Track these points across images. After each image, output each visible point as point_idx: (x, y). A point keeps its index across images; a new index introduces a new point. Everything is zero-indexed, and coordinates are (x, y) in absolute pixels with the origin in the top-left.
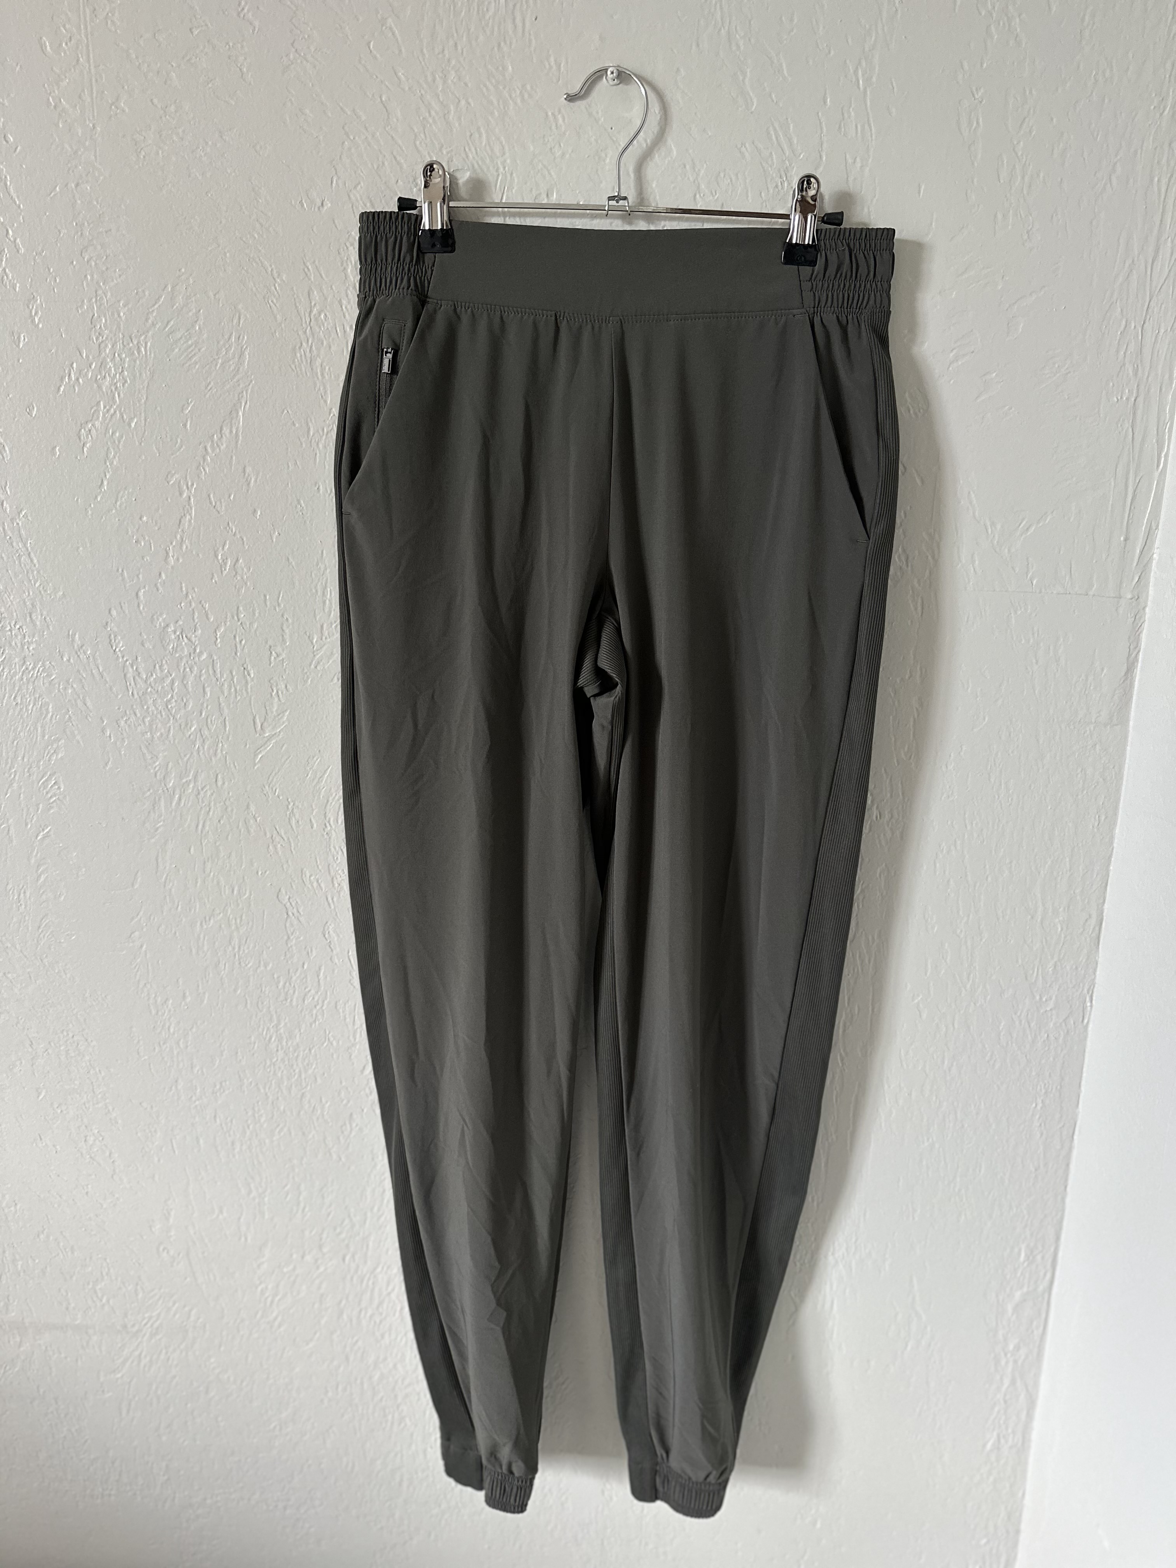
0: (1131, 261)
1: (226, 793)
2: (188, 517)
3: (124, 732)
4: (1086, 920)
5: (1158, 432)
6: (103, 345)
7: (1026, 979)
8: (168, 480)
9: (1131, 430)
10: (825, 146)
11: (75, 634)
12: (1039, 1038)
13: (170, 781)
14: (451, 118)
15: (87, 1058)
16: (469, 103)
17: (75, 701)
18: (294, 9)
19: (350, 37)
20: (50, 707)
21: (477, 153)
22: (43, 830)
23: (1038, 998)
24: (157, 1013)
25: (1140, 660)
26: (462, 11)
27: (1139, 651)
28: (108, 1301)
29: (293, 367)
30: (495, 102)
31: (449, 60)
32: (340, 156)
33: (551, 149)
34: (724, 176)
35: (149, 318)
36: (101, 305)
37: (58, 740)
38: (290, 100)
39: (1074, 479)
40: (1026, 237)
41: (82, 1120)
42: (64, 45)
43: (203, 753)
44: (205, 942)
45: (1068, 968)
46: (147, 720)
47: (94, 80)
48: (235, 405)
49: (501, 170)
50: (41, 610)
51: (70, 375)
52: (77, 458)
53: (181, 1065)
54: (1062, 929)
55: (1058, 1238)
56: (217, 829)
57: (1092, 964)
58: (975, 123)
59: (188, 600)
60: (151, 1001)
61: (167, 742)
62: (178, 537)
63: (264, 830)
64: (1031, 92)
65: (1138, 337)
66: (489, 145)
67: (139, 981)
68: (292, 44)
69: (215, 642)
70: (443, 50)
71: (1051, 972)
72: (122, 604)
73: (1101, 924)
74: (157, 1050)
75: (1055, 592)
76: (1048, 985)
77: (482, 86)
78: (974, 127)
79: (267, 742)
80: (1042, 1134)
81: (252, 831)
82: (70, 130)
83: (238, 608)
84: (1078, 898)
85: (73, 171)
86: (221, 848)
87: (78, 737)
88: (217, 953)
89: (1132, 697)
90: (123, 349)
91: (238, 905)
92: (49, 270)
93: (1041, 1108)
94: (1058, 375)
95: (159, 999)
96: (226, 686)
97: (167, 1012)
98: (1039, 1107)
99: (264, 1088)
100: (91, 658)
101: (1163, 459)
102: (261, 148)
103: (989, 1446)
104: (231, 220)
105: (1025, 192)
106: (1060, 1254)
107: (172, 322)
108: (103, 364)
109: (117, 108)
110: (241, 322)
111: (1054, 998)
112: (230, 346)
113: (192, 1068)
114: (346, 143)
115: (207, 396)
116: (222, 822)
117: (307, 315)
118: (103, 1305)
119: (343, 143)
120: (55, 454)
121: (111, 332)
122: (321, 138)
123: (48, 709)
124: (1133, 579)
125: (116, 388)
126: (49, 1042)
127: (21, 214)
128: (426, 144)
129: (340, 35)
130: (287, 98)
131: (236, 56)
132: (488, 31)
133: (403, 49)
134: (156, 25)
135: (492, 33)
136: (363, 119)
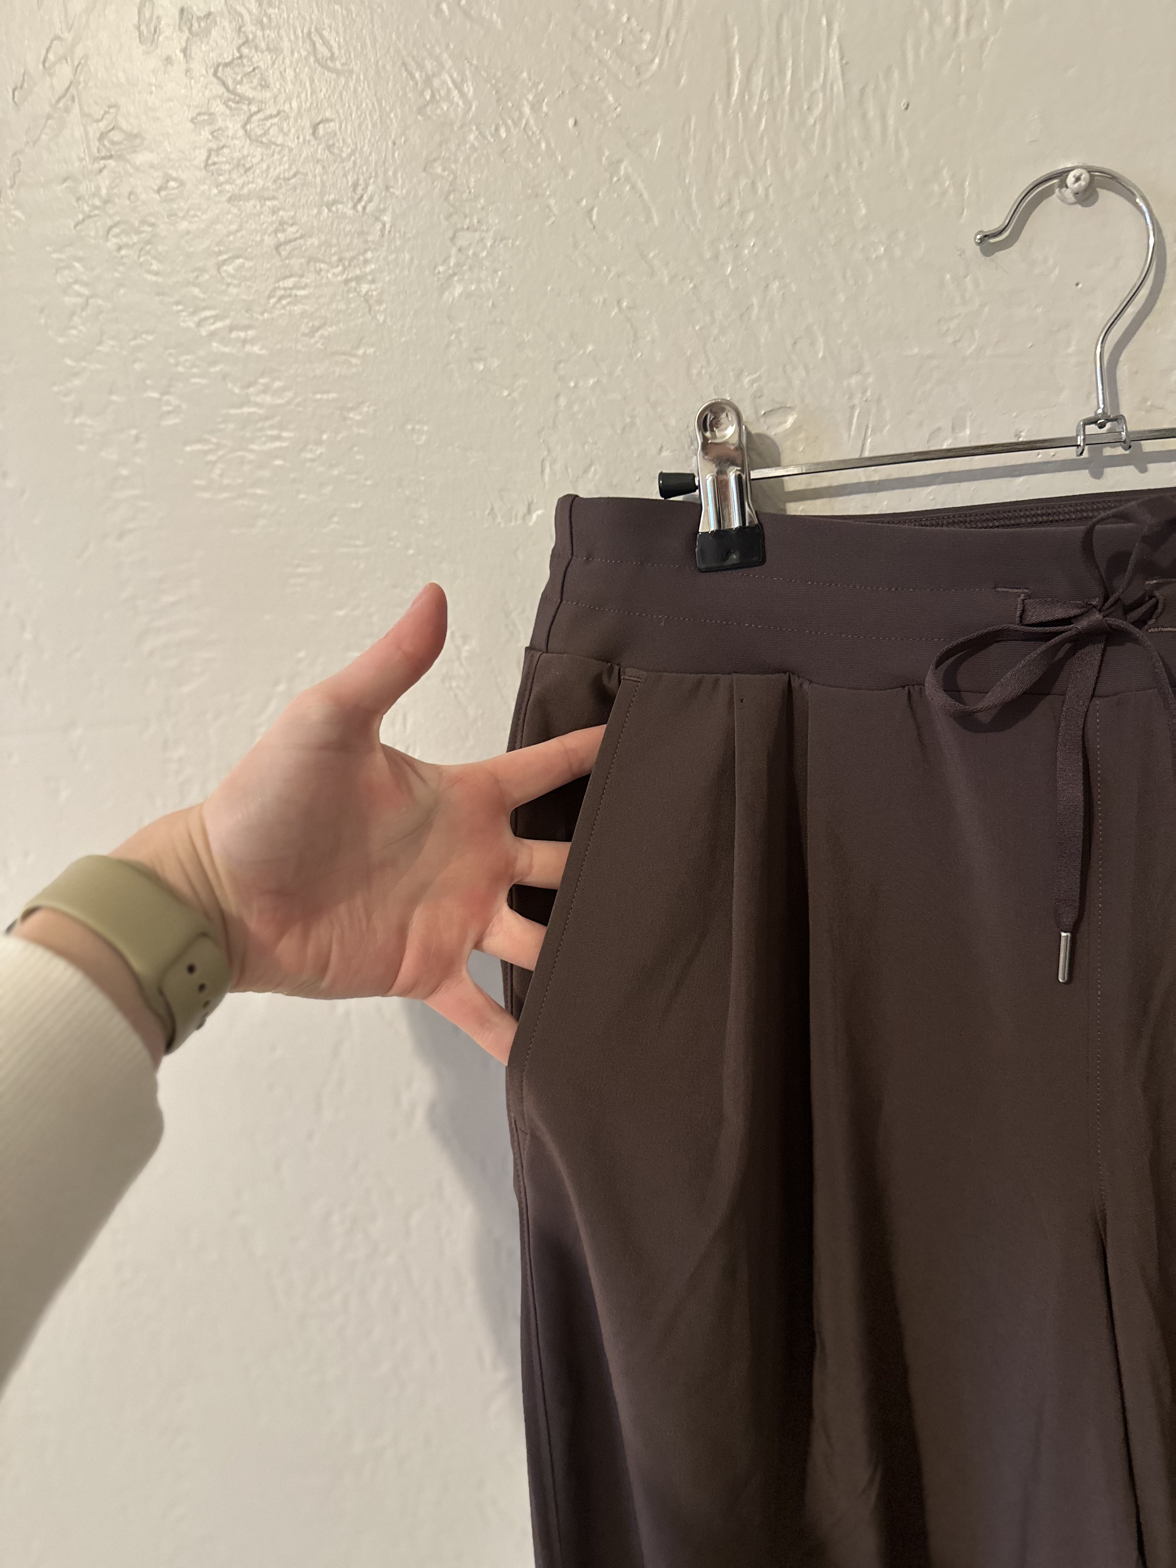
14: (754, 318)
16: (786, 286)
18: (451, 178)
19: (556, 211)
21: (808, 372)
26: (760, 121)
30: (837, 275)
31: (743, 213)
33: (955, 343)
49: (859, 395)
66: (831, 353)
68: (453, 239)
70: (729, 200)
77: (810, 250)
102: (413, 429)
119: (557, 396)
122: (516, 395)
128: (711, 377)
129: (536, 208)
130: (451, 334)
131: (359, 279)
132: (814, 147)
133: (653, 210)
134: (220, 253)
135: (823, 146)
136: (590, 348)
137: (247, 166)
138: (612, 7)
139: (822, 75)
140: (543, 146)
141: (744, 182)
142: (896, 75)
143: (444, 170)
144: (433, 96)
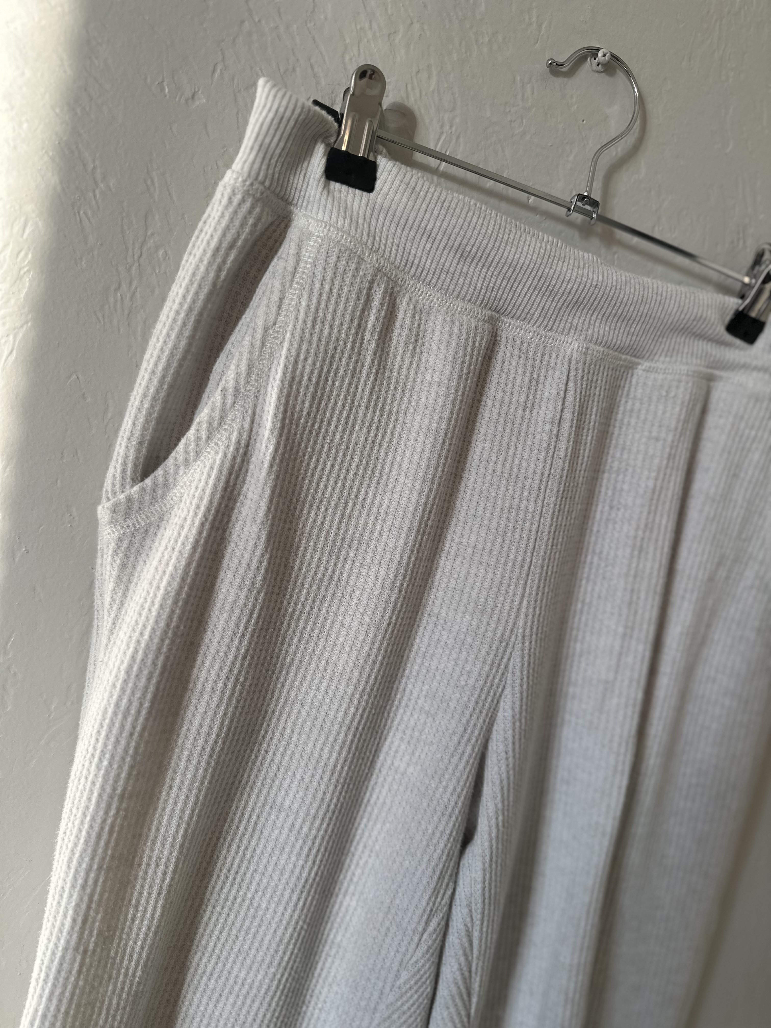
14: (397, 41)
29: (100, 315)
114: (246, 24)
117: (137, 246)
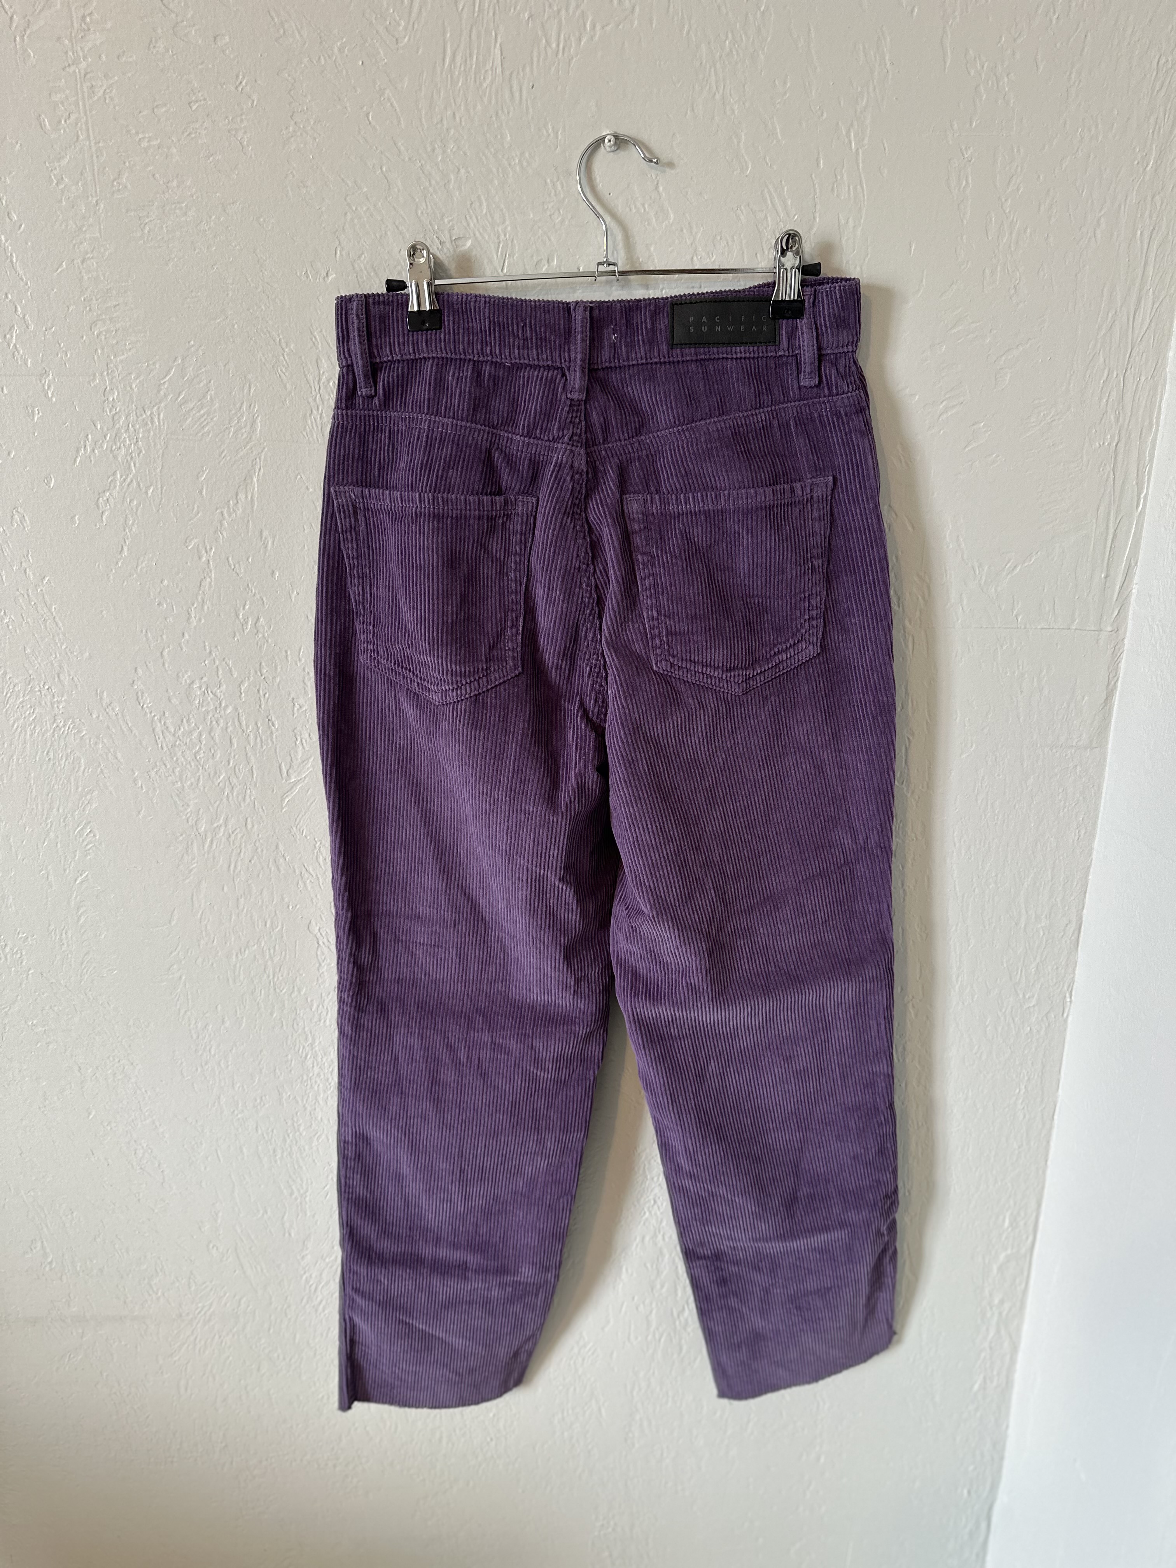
0: (1114, 313)
1: (256, 836)
2: (208, 580)
3: (155, 782)
4: (1067, 925)
5: (1137, 475)
6: (115, 418)
7: (1011, 978)
8: (187, 544)
9: (1112, 473)
10: (818, 207)
11: (103, 693)
12: (1022, 1031)
13: (201, 827)
15: (133, 1080)
16: (468, 172)
17: (107, 754)
18: (292, 81)
19: (349, 109)
20: (82, 761)
21: (477, 220)
22: (81, 875)
23: (1021, 996)
24: (198, 1037)
25: (1119, 689)
26: (459, 80)
27: (1118, 679)
28: (163, 1294)
30: (494, 170)
31: (447, 130)
32: (343, 229)
33: (550, 215)
34: (721, 239)
35: (161, 390)
36: (112, 378)
37: (91, 792)
38: (292, 172)
39: (1057, 522)
40: (1013, 291)
41: (131, 1136)
42: (63, 122)
43: (233, 798)
44: (241, 972)
45: (1049, 968)
46: (177, 770)
47: (94, 156)
48: (249, 471)
49: (503, 236)
50: (68, 671)
51: (85, 446)
52: (96, 526)
53: (223, 1084)
54: (1044, 934)
55: (1039, 1205)
56: (248, 868)
57: (1071, 964)
58: (964, 182)
59: (212, 658)
60: (192, 1026)
61: (198, 790)
62: (200, 598)
63: (293, 868)
64: (1019, 151)
65: (1119, 385)
66: (490, 212)
67: (179, 1010)
68: (291, 117)
69: (240, 697)
70: (442, 121)
71: (1033, 973)
72: (148, 663)
73: (1080, 927)
74: (199, 1070)
75: (1039, 627)
76: (1031, 984)
77: (481, 155)
78: (963, 185)
79: (292, 787)
80: (1024, 1117)
81: (282, 869)
82: (73, 207)
83: (261, 664)
84: (1059, 905)
85: (78, 248)
86: (253, 885)
87: (111, 788)
88: (253, 982)
89: (1110, 721)
90: (137, 421)
91: (271, 937)
92: (60, 345)
93: (1024, 1093)
94: (1043, 423)
95: (199, 1025)
96: (252, 737)
97: (207, 1036)
98: (1022, 1092)
99: (302, 1101)
100: (120, 715)
101: (1142, 500)
102: (264, 221)
103: (976, 1387)
104: (238, 292)
105: (1012, 249)
106: (1042, 1219)
107: (184, 392)
108: (117, 435)
109: (119, 183)
110: (252, 390)
111: (1036, 996)
112: (242, 416)
113: (233, 1084)
115: (222, 463)
116: (253, 862)
118: (158, 1299)
119: (346, 214)
120: (74, 523)
121: (123, 404)
122: (323, 209)
123: (80, 763)
124: (1112, 613)
125: (132, 458)
126: (97, 1068)
127: (28, 291)
128: (428, 214)
129: (339, 107)
130: (288, 170)
131: (236, 130)
132: (486, 100)
133: (402, 120)
134: (155, 101)
135: (490, 102)
136: (365, 190)
137: (174, 52)
138: (385, 3)
139: (491, 61)
140: (344, 72)
141: (449, 113)
142: (528, 69)
143: (289, 76)
144: (284, 32)
